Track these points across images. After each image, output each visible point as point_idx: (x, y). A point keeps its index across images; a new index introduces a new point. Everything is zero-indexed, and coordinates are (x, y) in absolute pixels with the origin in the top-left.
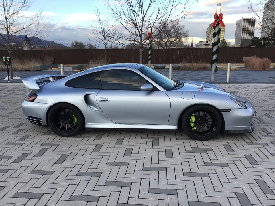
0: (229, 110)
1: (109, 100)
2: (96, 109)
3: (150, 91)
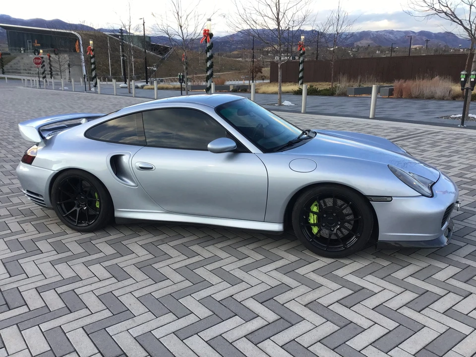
1: (154, 168)
2: (132, 184)
3: (232, 153)
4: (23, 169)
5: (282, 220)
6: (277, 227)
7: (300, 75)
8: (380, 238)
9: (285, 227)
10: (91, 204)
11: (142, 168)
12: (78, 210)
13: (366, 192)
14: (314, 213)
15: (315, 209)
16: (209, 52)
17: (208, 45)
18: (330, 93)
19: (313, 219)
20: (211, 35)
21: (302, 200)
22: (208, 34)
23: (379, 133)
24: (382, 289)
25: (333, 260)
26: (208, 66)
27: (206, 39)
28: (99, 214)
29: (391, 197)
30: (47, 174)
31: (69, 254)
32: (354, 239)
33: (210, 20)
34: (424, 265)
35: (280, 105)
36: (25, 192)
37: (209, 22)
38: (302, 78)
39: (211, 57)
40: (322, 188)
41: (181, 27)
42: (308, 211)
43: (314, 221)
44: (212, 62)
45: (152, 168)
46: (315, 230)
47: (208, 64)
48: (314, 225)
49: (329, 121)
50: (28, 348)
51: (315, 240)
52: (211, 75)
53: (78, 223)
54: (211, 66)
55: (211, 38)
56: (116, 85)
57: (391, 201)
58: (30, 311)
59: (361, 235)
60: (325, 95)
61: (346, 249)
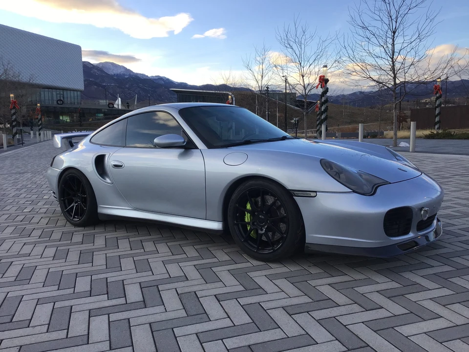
0: (313, 194)
2: (109, 181)
3: (183, 150)
5: (221, 218)
6: (215, 225)
7: (437, 119)
9: (224, 226)
11: (116, 166)
12: (75, 206)
14: (249, 211)
15: (249, 207)
16: (324, 96)
17: (323, 90)
19: (248, 218)
22: (324, 80)
27: (321, 85)
28: (86, 209)
29: (316, 192)
33: (326, 66)
35: (396, 146)
37: (325, 69)
38: (439, 122)
39: (326, 101)
40: (251, 182)
41: (303, 76)
42: (244, 210)
43: (248, 219)
44: (327, 107)
45: (122, 166)
47: (323, 108)
48: (249, 223)
52: (325, 118)
53: (73, 217)
54: (326, 110)
55: (326, 83)
57: (315, 196)
59: (287, 236)
60: (459, 138)
61: (274, 251)
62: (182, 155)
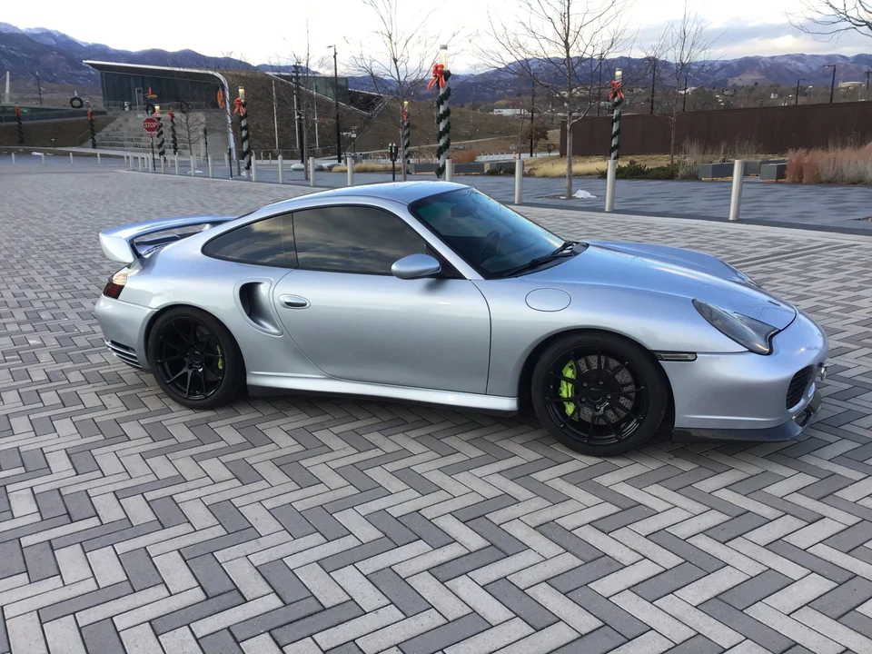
0: (690, 357)
1: (308, 305)
2: (274, 330)
3: (434, 279)
4: (106, 305)
5: (515, 392)
6: (507, 404)
7: (614, 142)
8: (678, 424)
9: (520, 403)
10: (210, 363)
11: (290, 304)
12: (190, 372)
13: (652, 346)
14: (568, 380)
15: (569, 373)
16: (442, 104)
17: (442, 92)
18: (668, 174)
19: (566, 390)
20: (447, 75)
21: (547, 357)
22: (442, 74)
23: (740, 248)
24: (670, 506)
25: (598, 460)
26: (441, 130)
27: (438, 82)
28: (222, 380)
29: (695, 353)
30: (142, 313)
31: (172, 442)
32: (633, 425)
33: (445, 48)
34: (754, 470)
35: (570, 197)
36: (108, 343)
37: (444, 51)
38: (617, 147)
39: (447, 113)
40: (579, 338)
41: (395, 61)
42: (558, 378)
43: (568, 393)
44: (449, 123)
45: (304, 305)
46: (570, 409)
47: (442, 126)
48: (569, 400)
49: (652, 226)
50: (94, 576)
51: (568, 425)
52: (447, 146)
53: (189, 394)
54: (447, 130)
55: (446, 79)
56: (283, 165)
57: (694, 360)
58: (102, 524)
59: (644, 418)
60: (657, 178)
61: (620, 441)
62: (432, 288)
